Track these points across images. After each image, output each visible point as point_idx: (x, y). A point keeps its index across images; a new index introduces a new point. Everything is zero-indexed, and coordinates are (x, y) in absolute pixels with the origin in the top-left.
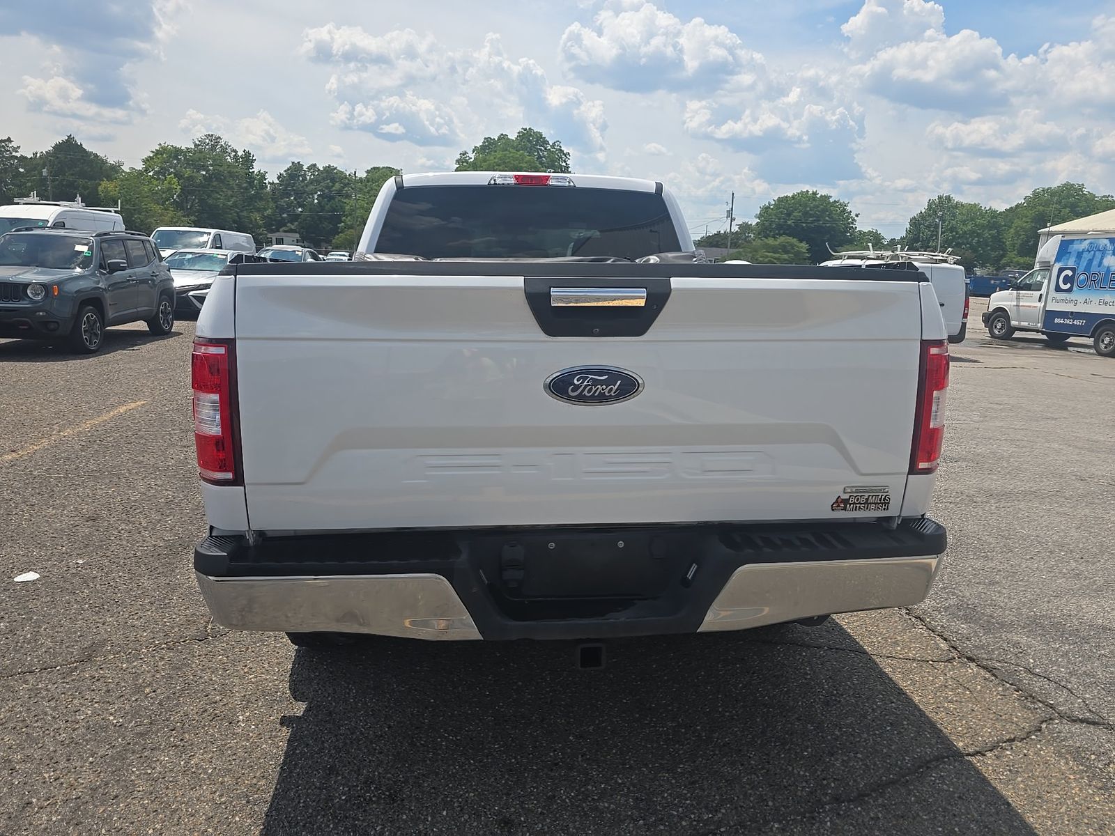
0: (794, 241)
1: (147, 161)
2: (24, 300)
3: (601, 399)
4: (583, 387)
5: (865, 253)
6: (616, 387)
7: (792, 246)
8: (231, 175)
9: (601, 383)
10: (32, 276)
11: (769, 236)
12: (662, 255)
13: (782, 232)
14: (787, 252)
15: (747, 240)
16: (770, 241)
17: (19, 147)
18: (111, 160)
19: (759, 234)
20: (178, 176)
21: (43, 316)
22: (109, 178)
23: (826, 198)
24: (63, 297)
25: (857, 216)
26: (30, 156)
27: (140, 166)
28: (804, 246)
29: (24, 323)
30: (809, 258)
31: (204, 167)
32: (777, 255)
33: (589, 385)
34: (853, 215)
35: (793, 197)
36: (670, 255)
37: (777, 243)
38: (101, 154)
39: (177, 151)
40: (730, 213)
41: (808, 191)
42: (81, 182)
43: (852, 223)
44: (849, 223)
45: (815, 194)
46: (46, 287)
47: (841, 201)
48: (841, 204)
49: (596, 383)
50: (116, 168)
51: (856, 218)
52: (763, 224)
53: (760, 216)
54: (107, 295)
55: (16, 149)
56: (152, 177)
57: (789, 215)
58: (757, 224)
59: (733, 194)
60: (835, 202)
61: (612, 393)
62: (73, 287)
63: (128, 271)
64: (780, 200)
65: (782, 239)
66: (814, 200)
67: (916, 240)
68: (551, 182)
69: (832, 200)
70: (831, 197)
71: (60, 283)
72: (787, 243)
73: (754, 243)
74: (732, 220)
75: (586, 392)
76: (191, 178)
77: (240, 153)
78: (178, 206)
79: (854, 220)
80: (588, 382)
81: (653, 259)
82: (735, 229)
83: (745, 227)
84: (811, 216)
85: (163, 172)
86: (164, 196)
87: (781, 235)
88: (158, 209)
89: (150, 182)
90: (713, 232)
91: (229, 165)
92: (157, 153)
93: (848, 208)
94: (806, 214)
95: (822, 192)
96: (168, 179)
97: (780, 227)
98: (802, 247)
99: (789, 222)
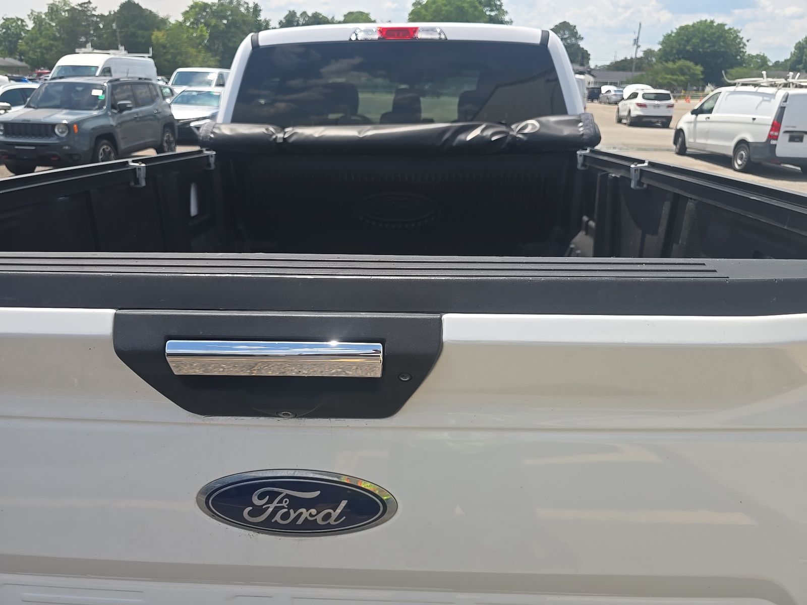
0: (690, 64)
1: (185, 14)
2: (53, 137)
3: (310, 528)
4: (271, 510)
5: (759, 80)
6: (339, 511)
7: (689, 68)
8: (244, 22)
9: (308, 504)
10: (63, 117)
11: (669, 60)
12: (544, 119)
13: (681, 56)
14: (683, 74)
15: (650, 64)
16: (670, 65)
17: (96, 7)
18: (162, 15)
19: (661, 58)
20: (207, 25)
21: (68, 150)
22: (159, 29)
23: (722, 26)
24: (82, 133)
25: (748, 41)
26: (106, 14)
27: (181, 19)
28: (699, 69)
29: (54, 156)
30: (702, 79)
31: (225, 17)
32: (675, 77)
33: (283, 507)
34: (744, 40)
35: (693, 26)
36: (553, 119)
37: (675, 66)
38: (154, 10)
39: (206, 5)
40: (636, 41)
41: (706, 21)
42: (140, 32)
43: (743, 48)
44: (740, 48)
45: (712, 22)
46: (69, 126)
47: (735, 29)
48: (735, 31)
49: (296, 503)
50: (164, 21)
51: (747, 43)
52: (665, 50)
53: (663, 43)
54: (118, 130)
55: (94, 9)
56: (188, 27)
57: (688, 41)
58: (660, 50)
59: (640, 24)
60: (730, 29)
61: (332, 521)
62: (89, 126)
63: (134, 110)
64: (682, 28)
65: (680, 63)
66: (711, 28)
67: (799, 61)
68: (421, 35)
69: (727, 28)
70: (726, 25)
71: (79, 123)
72: (685, 66)
73: (655, 67)
74: (638, 47)
75: (277, 518)
76: (216, 26)
77: (251, 5)
78: (208, 48)
79: (745, 45)
80: (280, 502)
81: (533, 124)
82: (640, 54)
83: (649, 53)
84: (708, 42)
85: (196, 22)
86: (198, 41)
87: (679, 59)
88: (193, 51)
89: (188, 31)
90: (620, 58)
91: (243, 15)
92: (192, 7)
93: (741, 35)
94: (703, 40)
95: (718, 21)
96: (200, 28)
97: (679, 52)
98: (697, 70)
99: (688, 48)
